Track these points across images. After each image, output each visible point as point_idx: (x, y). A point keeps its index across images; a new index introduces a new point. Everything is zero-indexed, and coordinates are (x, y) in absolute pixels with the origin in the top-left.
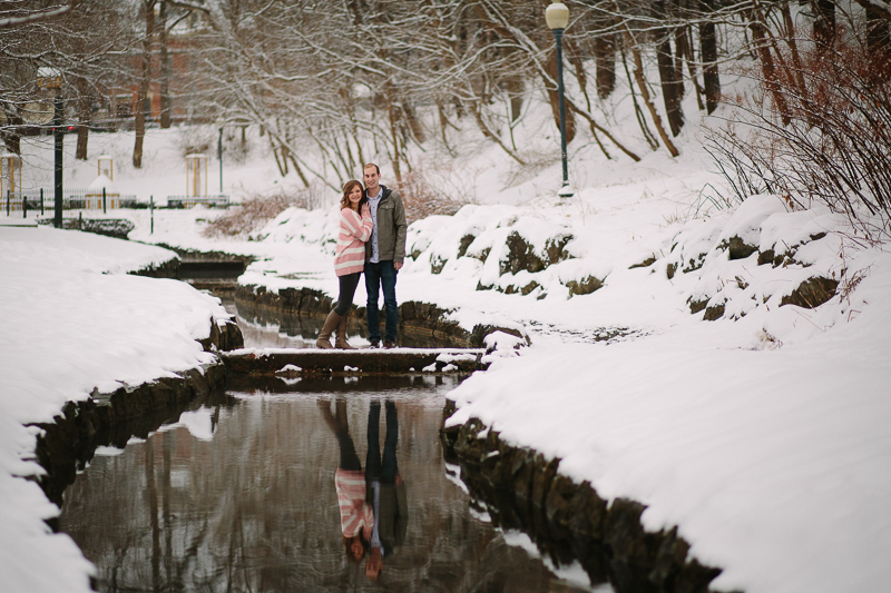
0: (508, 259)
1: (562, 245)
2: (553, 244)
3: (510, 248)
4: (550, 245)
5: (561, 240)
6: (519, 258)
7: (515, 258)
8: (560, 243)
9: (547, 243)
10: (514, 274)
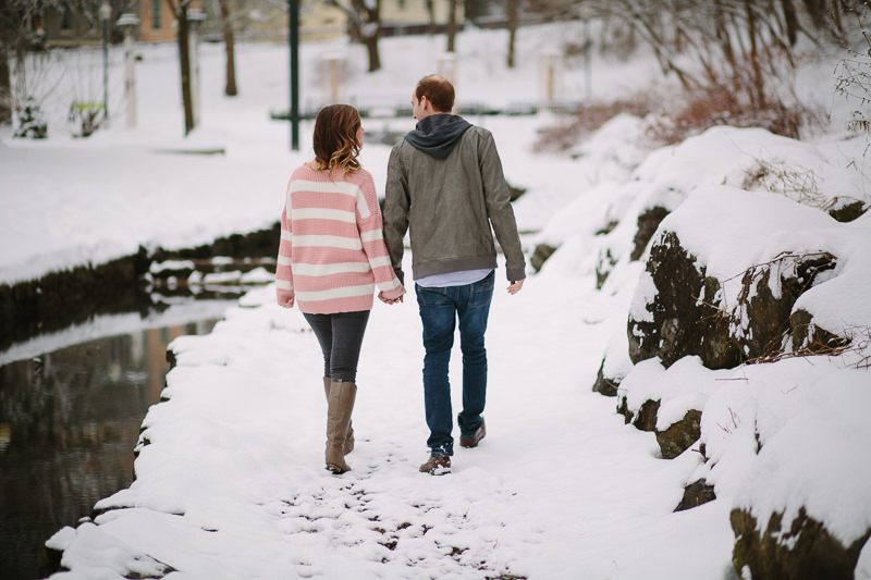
0: (649, 318)
1: (793, 289)
2: (763, 287)
3: (658, 282)
4: (753, 292)
5: (789, 273)
6: (681, 316)
7: (669, 316)
8: (785, 282)
9: (747, 280)
10: (667, 364)
